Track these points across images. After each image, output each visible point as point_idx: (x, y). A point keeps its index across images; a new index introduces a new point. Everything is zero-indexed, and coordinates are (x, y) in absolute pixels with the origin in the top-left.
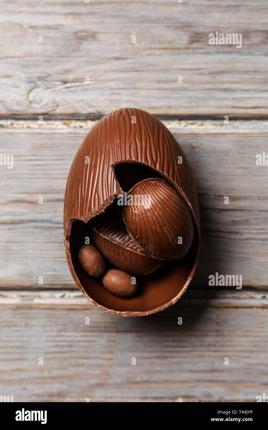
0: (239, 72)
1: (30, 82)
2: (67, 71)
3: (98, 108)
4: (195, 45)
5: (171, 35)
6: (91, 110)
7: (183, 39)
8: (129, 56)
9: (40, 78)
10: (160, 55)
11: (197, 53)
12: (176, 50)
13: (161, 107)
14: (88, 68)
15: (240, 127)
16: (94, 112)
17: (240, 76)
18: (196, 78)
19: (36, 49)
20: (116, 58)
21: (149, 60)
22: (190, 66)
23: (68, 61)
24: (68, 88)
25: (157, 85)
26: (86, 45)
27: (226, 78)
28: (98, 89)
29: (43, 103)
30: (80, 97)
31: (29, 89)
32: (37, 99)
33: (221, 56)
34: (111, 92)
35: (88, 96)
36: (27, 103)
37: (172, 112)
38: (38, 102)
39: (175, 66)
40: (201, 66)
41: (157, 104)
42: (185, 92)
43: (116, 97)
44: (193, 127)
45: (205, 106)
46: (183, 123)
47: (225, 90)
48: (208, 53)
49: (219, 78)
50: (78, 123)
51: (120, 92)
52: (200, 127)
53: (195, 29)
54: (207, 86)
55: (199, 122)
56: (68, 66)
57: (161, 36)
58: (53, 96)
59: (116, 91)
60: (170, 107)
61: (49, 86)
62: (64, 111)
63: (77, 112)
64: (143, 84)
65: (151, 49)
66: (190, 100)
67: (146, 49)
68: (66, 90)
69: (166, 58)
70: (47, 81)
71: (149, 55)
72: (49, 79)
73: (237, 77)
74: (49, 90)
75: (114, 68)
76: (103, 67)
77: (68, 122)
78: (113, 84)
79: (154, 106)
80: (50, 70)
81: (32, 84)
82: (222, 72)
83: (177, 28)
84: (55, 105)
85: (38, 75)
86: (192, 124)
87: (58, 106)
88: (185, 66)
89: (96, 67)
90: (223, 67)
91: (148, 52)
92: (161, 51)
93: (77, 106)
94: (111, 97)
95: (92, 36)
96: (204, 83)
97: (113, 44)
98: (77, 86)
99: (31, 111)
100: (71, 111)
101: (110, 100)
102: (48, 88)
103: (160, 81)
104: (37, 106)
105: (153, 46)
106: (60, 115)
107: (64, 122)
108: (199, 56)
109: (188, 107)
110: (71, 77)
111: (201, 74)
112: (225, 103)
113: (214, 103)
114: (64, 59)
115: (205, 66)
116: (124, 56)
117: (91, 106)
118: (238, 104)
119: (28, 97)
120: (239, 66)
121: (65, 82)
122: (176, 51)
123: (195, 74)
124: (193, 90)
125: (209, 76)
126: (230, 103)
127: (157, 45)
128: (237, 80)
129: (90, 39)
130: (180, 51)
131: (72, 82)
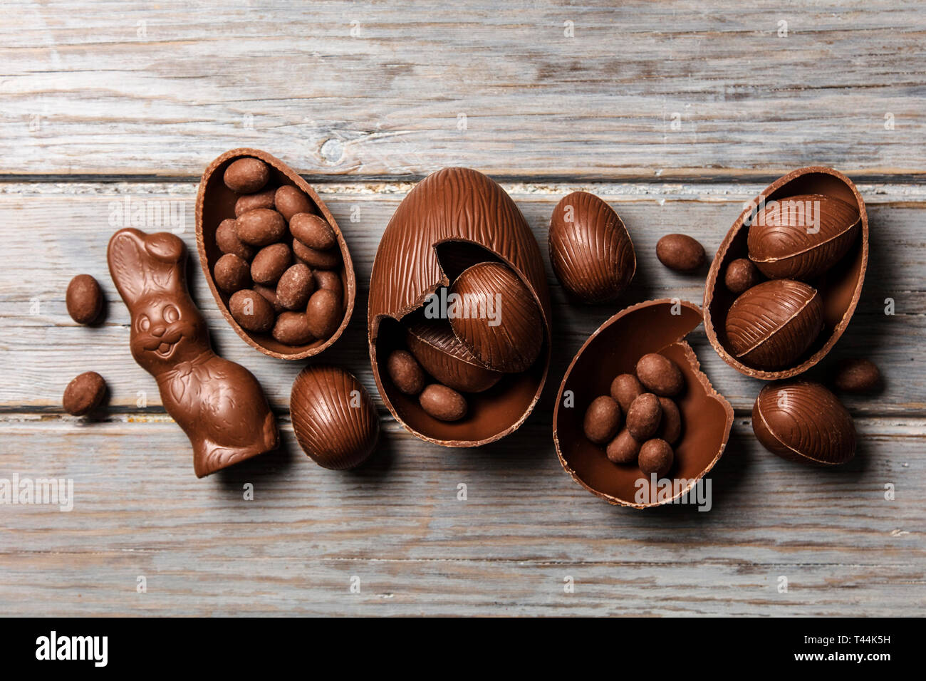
0: (605, 118)
1: (323, 131)
2: (373, 117)
3: (414, 167)
4: (546, 82)
5: (513, 67)
6: (405, 169)
7: (530, 73)
8: (456, 97)
9: (336, 126)
10: (498, 95)
11: (548, 93)
12: (519, 87)
13: (500, 166)
14: (401, 112)
15: (607, 192)
16: (409, 171)
17: (607, 123)
18: (547, 125)
19: (332, 86)
20: (439, 100)
21: (484, 101)
22: (539, 110)
23: (374, 103)
24: (374, 139)
25: (495, 136)
26: (397, 82)
27: (588, 126)
28: (414, 140)
29: (341, 160)
30: (390, 152)
31: (323, 140)
32: (332, 154)
33: (581, 97)
34: (432, 144)
35: (400, 151)
36: (319, 159)
37: (515, 172)
38: (334, 159)
39: (519, 110)
40: (554, 110)
41: (494, 162)
42: (532, 145)
43: (440, 152)
44: (543, 192)
45: (559, 164)
46: (530, 187)
47: (586, 142)
48: (563, 92)
49: (579, 126)
50: (388, 187)
51: (444, 144)
52: (553, 192)
53: (545, 60)
54: (563, 137)
55: (551, 186)
56: (374, 110)
57: (500, 70)
58: (354, 151)
59: (439, 144)
60: (511, 166)
61: (349, 137)
62: (369, 171)
63: (387, 171)
64: (475, 134)
65: (486, 86)
66: (539, 156)
67: (480, 86)
68: (371, 142)
69: (505, 100)
70: (346, 130)
71: (484, 94)
72: (349, 127)
73: (602, 125)
74: (349, 142)
75: (437, 112)
76: (423, 111)
77: (374, 185)
78: (434, 135)
79: (489, 164)
80: (350, 115)
81: (326, 134)
82: (582, 118)
83: (521, 58)
84: (357, 162)
85: (334, 122)
86: (542, 188)
87: (361, 164)
88: (533, 110)
89: (412, 111)
90: (584, 111)
91: (483, 90)
92: (501, 89)
93: (387, 164)
94: (433, 152)
95: (407, 69)
96: (557, 133)
97: (435, 80)
98: (387, 137)
99: (323, 171)
100: (378, 170)
101: (431, 156)
102: (348, 139)
103: (498, 131)
104: (333, 164)
105: (489, 83)
106: (364, 175)
107: (369, 185)
108: (551, 96)
109: (536, 165)
110: (378, 125)
111: (554, 120)
112: (587, 159)
113: (571, 160)
114: (369, 100)
115: (560, 110)
116: (450, 97)
117: (405, 164)
118: (603, 162)
119: (319, 151)
120: (606, 110)
121: (370, 132)
122: (521, 90)
123: (546, 120)
124: (543, 143)
125: (564, 123)
126: (594, 160)
127: (494, 82)
128: (603, 128)
129: (404, 73)
130: (526, 89)
131: (380, 131)
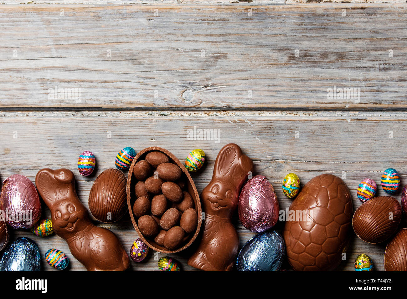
0: (321, 80)
1: (183, 86)
2: (207, 79)
3: (227, 103)
4: (292, 62)
5: (275, 55)
6: (223, 105)
7: (284, 58)
8: (248, 69)
9: (190, 84)
10: (268, 69)
11: (293, 68)
12: (278, 64)
13: (270, 103)
14: (221, 77)
15: (321, 115)
16: (226, 106)
17: (322, 82)
18: (292, 83)
19: (188, 64)
20: (239, 71)
21: (262, 71)
22: (289, 76)
23: (208, 72)
24: (208, 90)
25: (267, 88)
26: (220, 62)
27: (312, 83)
28: (228, 91)
29: (192, 100)
30: (216, 96)
31: (183, 90)
32: (188, 97)
33: (309, 69)
34: (237, 92)
35: (221, 96)
36: (181, 100)
37: (277, 106)
38: (189, 100)
39: (279, 76)
40: (296, 76)
41: (266, 101)
42: (285, 93)
43: (240, 96)
44: (291, 115)
45: (298, 102)
46: (284, 113)
47: (312, 91)
48: (300, 67)
49: (308, 83)
50: (215, 113)
51: (242, 92)
52: (295, 116)
53: (291, 52)
54: (300, 89)
55: (295, 113)
56: (208, 76)
57: (270, 56)
58: (199, 96)
59: (240, 92)
60: (275, 103)
61: (196, 89)
62: (205, 105)
63: (215, 106)
64: (258, 87)
65: (263, 64)
66: (289, 98)
67: (260, 64)
68: (207, 91)
69: (273, 70)
70: (195, 85)
71: (262, 68)
72: (196, 84)
73: (319, 83)
74: (196, 91)
75: (239, 77)
76: (231, 76)
77: (208, 112)
78: (237, 88)
79: (265, 102)
80: (196, 78)
81: (185, 88)
82: (309, 80)
83: (280, 51)
84: (200, 101)
85: (189, 82)
86: (290, 114)
87: (202, 102)
88: (286, 76)
89: (227, 76)
90: (310, 76)
91: (261, 66)
92: (270, 66)
93: (214, 102)
94: (237, 96)
95: (224, 56)
96: (298, 87)
97: (238, 61)
98: (214, 89)
99: (184, 105)
100: (210, 105)
101: (236, 98)
102: (195, 90)
103: (269, 86)
104: (188, 102)
105: (264, 63)
106: (203, 107)
107: (205, 112)
108: (294, 69)
109: (287, 103)
110: (210, 83)
111: (296, 81)
112: (312, 100)
113: (305, 100)
114: (206, 71)
115: (298, 76)
116: (245, 70)
117: (223, 102)
118: (320, 101)
119: (182, 96)
120: (321, 76)
121: (206, 86)
122: (280, 66)
123: (292, 81)
124: (291, 92)
125: (301, 82)
126: (316, 100)
127: (266, 63)
128: (320, 85)
129: (223, 58)
130: (282, 66)
131: (211, 86)
